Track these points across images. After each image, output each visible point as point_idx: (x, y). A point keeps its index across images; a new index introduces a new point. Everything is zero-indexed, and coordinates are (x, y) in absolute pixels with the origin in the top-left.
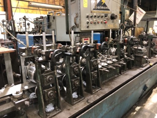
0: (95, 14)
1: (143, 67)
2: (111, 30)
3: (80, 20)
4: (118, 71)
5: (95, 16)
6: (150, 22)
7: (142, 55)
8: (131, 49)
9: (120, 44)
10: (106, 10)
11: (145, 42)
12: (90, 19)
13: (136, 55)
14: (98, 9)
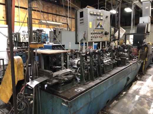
0: (96, 32)
1: (126, 65)
2: (106, 42)
3: (87, 35)
4: (112, 67)
5: (96, 33)
6: (127, 36)
7: (125, 58)
8: (119, 54)
9: (113, 50)
10: (102, 29)
11: (126, 50)
12: (93, 35)
13: (122, 58)
14: (97, 29)
